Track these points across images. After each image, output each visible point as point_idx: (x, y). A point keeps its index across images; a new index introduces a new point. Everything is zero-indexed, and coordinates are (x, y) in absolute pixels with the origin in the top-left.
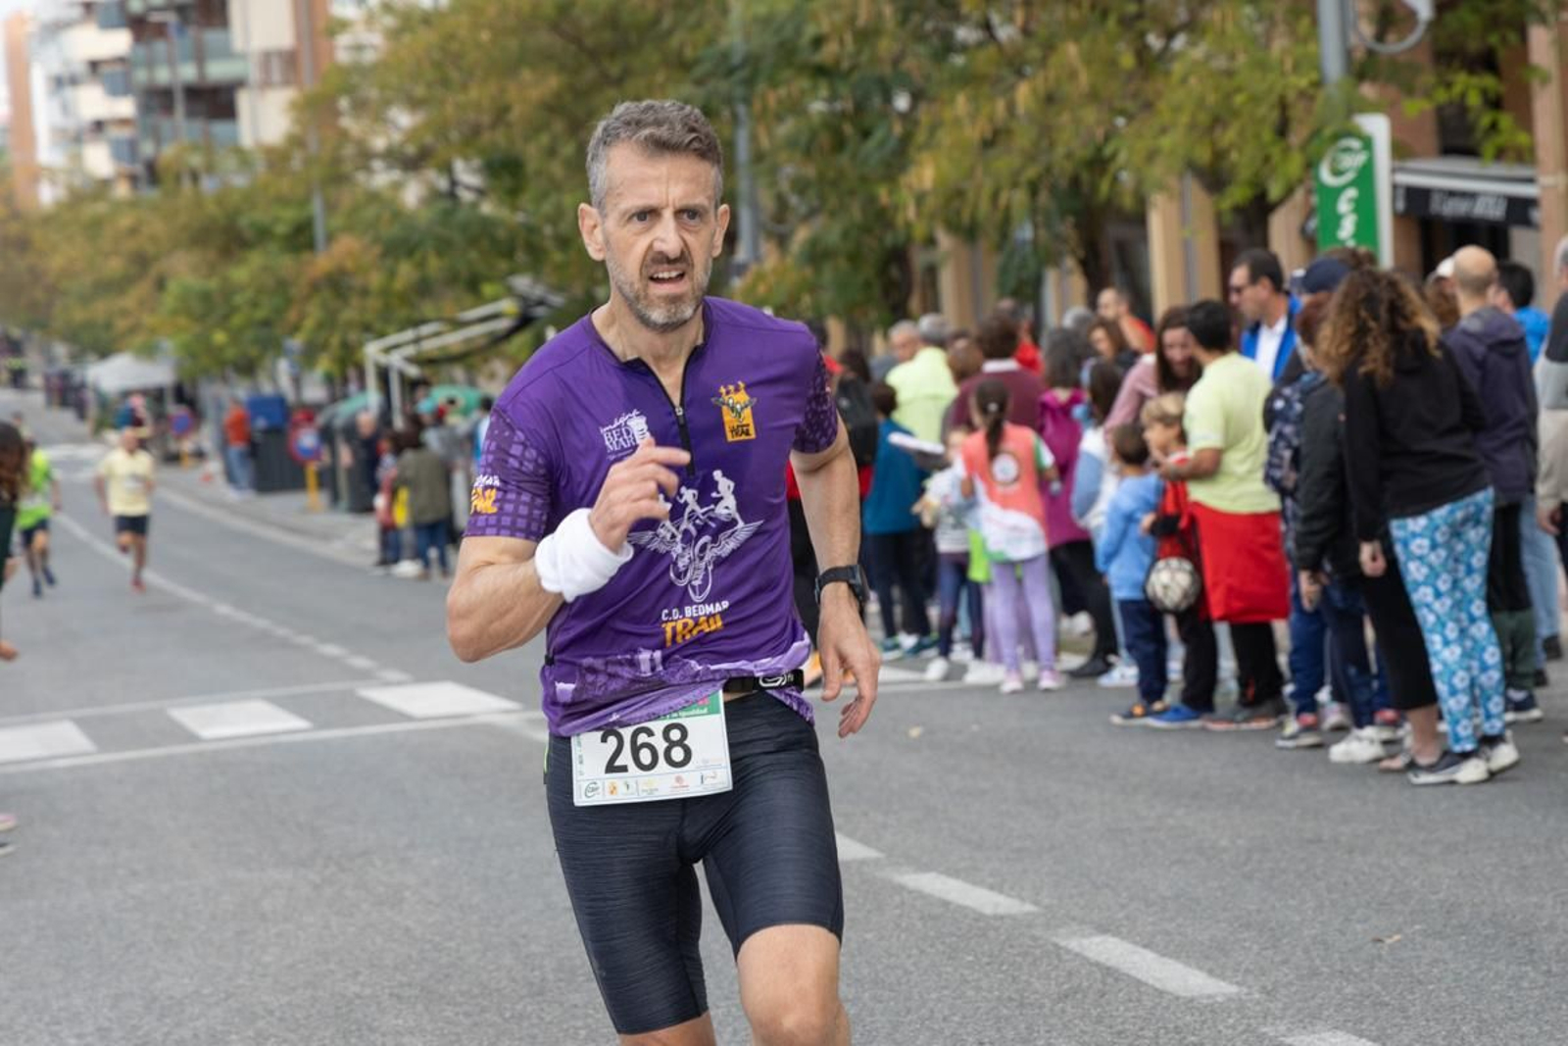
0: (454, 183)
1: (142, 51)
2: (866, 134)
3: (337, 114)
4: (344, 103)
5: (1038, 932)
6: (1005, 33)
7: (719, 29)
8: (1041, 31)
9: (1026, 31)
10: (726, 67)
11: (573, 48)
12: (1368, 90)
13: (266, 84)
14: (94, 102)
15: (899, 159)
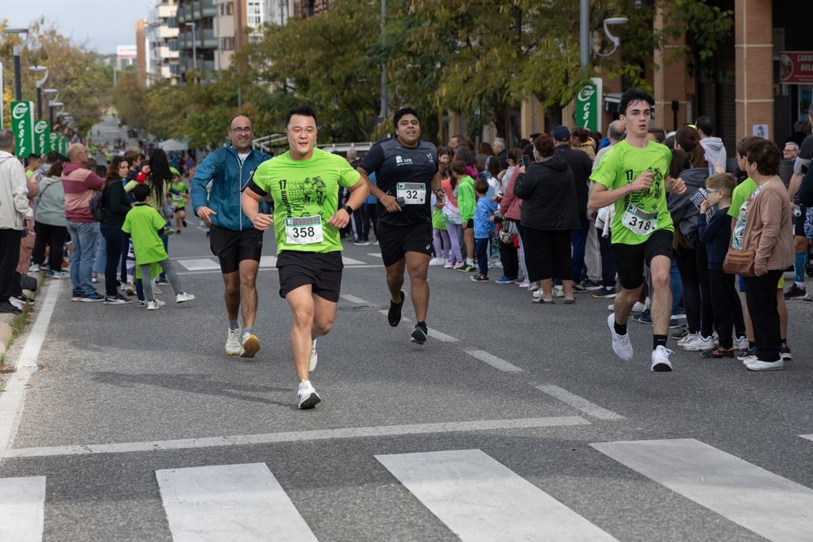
0: (286, 86)
1: (182, 35)
2: (425, 76)
3: (248, 61)
4: (250, 57)
5: (459, 348)
6: (474, 43)
7: (377, 37)
8: (486, 43)
9: (481, 43)
10: (378, 50)
11: (327, 42)
12: (597, 69)
13: (224, 49)
14: (166, 52)
15: (435, 86)
